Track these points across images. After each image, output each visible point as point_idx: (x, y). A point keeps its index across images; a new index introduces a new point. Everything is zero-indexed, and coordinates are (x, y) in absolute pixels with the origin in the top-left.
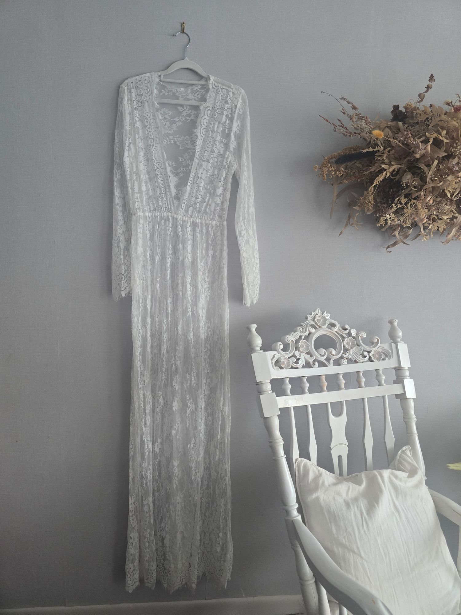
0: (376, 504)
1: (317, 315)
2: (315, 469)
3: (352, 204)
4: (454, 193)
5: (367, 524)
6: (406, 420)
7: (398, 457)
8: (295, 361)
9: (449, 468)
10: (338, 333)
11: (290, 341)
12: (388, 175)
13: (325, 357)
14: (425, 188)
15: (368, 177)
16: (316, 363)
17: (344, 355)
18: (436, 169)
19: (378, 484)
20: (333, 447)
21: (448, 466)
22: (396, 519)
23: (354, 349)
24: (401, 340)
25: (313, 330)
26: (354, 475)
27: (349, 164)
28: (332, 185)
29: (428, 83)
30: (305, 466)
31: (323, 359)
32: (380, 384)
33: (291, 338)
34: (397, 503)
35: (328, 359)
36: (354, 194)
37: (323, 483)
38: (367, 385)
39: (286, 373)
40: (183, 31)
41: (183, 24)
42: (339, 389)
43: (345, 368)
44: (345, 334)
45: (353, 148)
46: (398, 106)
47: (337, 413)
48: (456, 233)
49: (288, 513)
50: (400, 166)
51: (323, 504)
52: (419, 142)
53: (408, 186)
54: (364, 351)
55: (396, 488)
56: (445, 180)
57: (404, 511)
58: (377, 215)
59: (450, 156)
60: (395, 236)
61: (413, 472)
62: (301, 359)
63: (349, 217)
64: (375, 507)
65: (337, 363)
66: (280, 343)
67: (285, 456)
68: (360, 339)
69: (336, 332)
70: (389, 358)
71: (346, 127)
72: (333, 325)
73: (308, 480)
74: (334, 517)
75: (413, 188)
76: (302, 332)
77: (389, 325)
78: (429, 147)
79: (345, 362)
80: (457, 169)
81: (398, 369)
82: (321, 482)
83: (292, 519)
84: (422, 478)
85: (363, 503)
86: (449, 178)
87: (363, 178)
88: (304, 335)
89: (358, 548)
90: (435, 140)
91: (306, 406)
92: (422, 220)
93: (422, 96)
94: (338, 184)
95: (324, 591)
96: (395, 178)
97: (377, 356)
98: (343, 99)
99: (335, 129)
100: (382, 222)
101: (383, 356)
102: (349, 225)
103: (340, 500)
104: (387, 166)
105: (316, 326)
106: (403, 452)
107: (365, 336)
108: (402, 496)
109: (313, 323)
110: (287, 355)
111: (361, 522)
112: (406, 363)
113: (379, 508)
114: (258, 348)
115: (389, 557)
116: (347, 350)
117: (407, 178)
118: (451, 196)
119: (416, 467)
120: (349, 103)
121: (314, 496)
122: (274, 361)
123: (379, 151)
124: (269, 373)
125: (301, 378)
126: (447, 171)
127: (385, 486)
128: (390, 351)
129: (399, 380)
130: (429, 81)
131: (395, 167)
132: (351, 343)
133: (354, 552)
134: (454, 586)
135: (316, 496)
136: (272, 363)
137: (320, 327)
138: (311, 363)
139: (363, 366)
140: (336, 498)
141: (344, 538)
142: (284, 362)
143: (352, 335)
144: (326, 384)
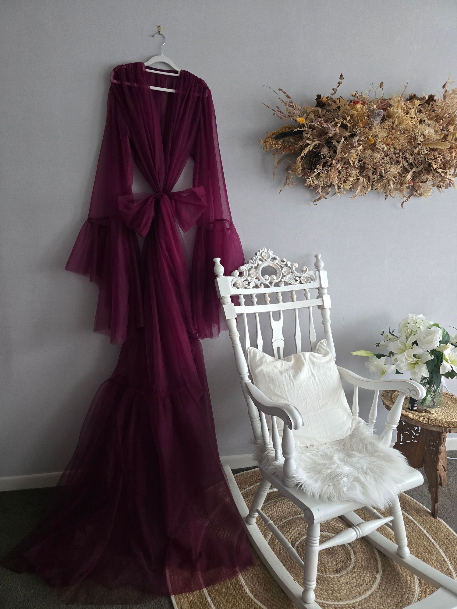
0: (299, 372)
1: (264, 251)
2: (261, 353)
3: (288, 168)
4: (355, 161)
5: (293, 383)
6: (324, 323)
7: (317, 347)
8: (247, 283)
9: (353, 354)
10: (278, 265)
11: (244, 270)
12: (311, 148)
13: (269, 281)
14: (335, 158)
15: (299, 149)
16: (262, 285)
17: (282, 280)
18: (342, 145)
19: (302, 361)
20: (274, 341)
21: (353, 353)
22: (312, 380)
23: (289, 275)
24: (323, 269)
25: (260, 263)
26: (287, 357)
27: (286, 139)
28: (274, 155)
29: (339, 80)
30: (254, 351)
31: (267, 282)
32: (307, 299)
33: (244, 268)
34: (313, 372)
35: (271, 283)
36: (290, 162)
37: (266, 360)
38: (297, 300)
39: (241, 292)
40: (159, 33)
41: (159, 27)
42: (278, 302)
43: (283, 288)
44: (284, 265)
45: (288, 127)
46: (320, 95)
47: (277, 319)
48: (361, 190)
49: (242, 379)
50: (319, 142)
51: (265, 373)
52: (330, 126)
53: (325, 157)
54: (296, 277)
55: (313, 363)
56: (349, 152)
57: (318, 376)
58: (305, 178)
59: (353, 135)
60: (318, 192)
61: (326, 354)
62: (251, 283)
63: (287, 178)
64: (299, 373)
65: (277, 285)
66: (237, 271)
67: (241, 344)
68: (294, 268)
69: (277, 264)
70: (314, 281)
71: (282, 112)
72: (275, 259)
73: (256, 361)
74: (272, 380)
75: (328, 159)
76: (253, 263)
77: (315, 259)
78: (337, 129)
79: (283, 284)
80: (357, 145)
81: (320, 289)
82: (264, 360)
83: (246, 382)
84: (332, 358)
85: (291, 372)
86: (353, 151)
87: (296, 150)
88: (254, 266)
89: (287, 396)
90: (342, 124)
91: (255, 314)
92: (335, 182)
93: (335, 90)
94: (278, 154)
95: (263, 414)
96: (317, 151)
97: (305, 280)
98: (280, 90)
99: (274, 113)
100: (308, 183)
101: (310, 280)
102: (286, 185)
103: (276, 371)
104: (311, 141)
105: (263, 260)
106: (321, 343)
107: (297, 266)
108: (317, 367)
109: (261, 258)
110: (243, 279)
111: (289, 382)
112: (325, 284)
113: (301, 374)
114: (222, 274)
115: (306, 401)
116: (285, 276)
117: (325, 151)
118: (354, 164)
119: (328, 351)
120: (284, 93)
121: (260, 369)
122: (233, 283)
123: (305, 130)
124: (229, 290)
125: (251, 295)
126: (350, 146)
127: (306, 361)
128: (315, 277)
129: (320, 296)
130: (340, 78)
131: (316, 142)
132: (287, 271)
133: (284, 398)
134: (347, 419)
135: (261, 368)
136: (231, 284)
137: (265, 260)
138: (259, 285)
139: (296, 287)
140: (274, 370)
141: (278, 391)
142: (240, 284)
143: (288, 266)
144: (269, 299)
